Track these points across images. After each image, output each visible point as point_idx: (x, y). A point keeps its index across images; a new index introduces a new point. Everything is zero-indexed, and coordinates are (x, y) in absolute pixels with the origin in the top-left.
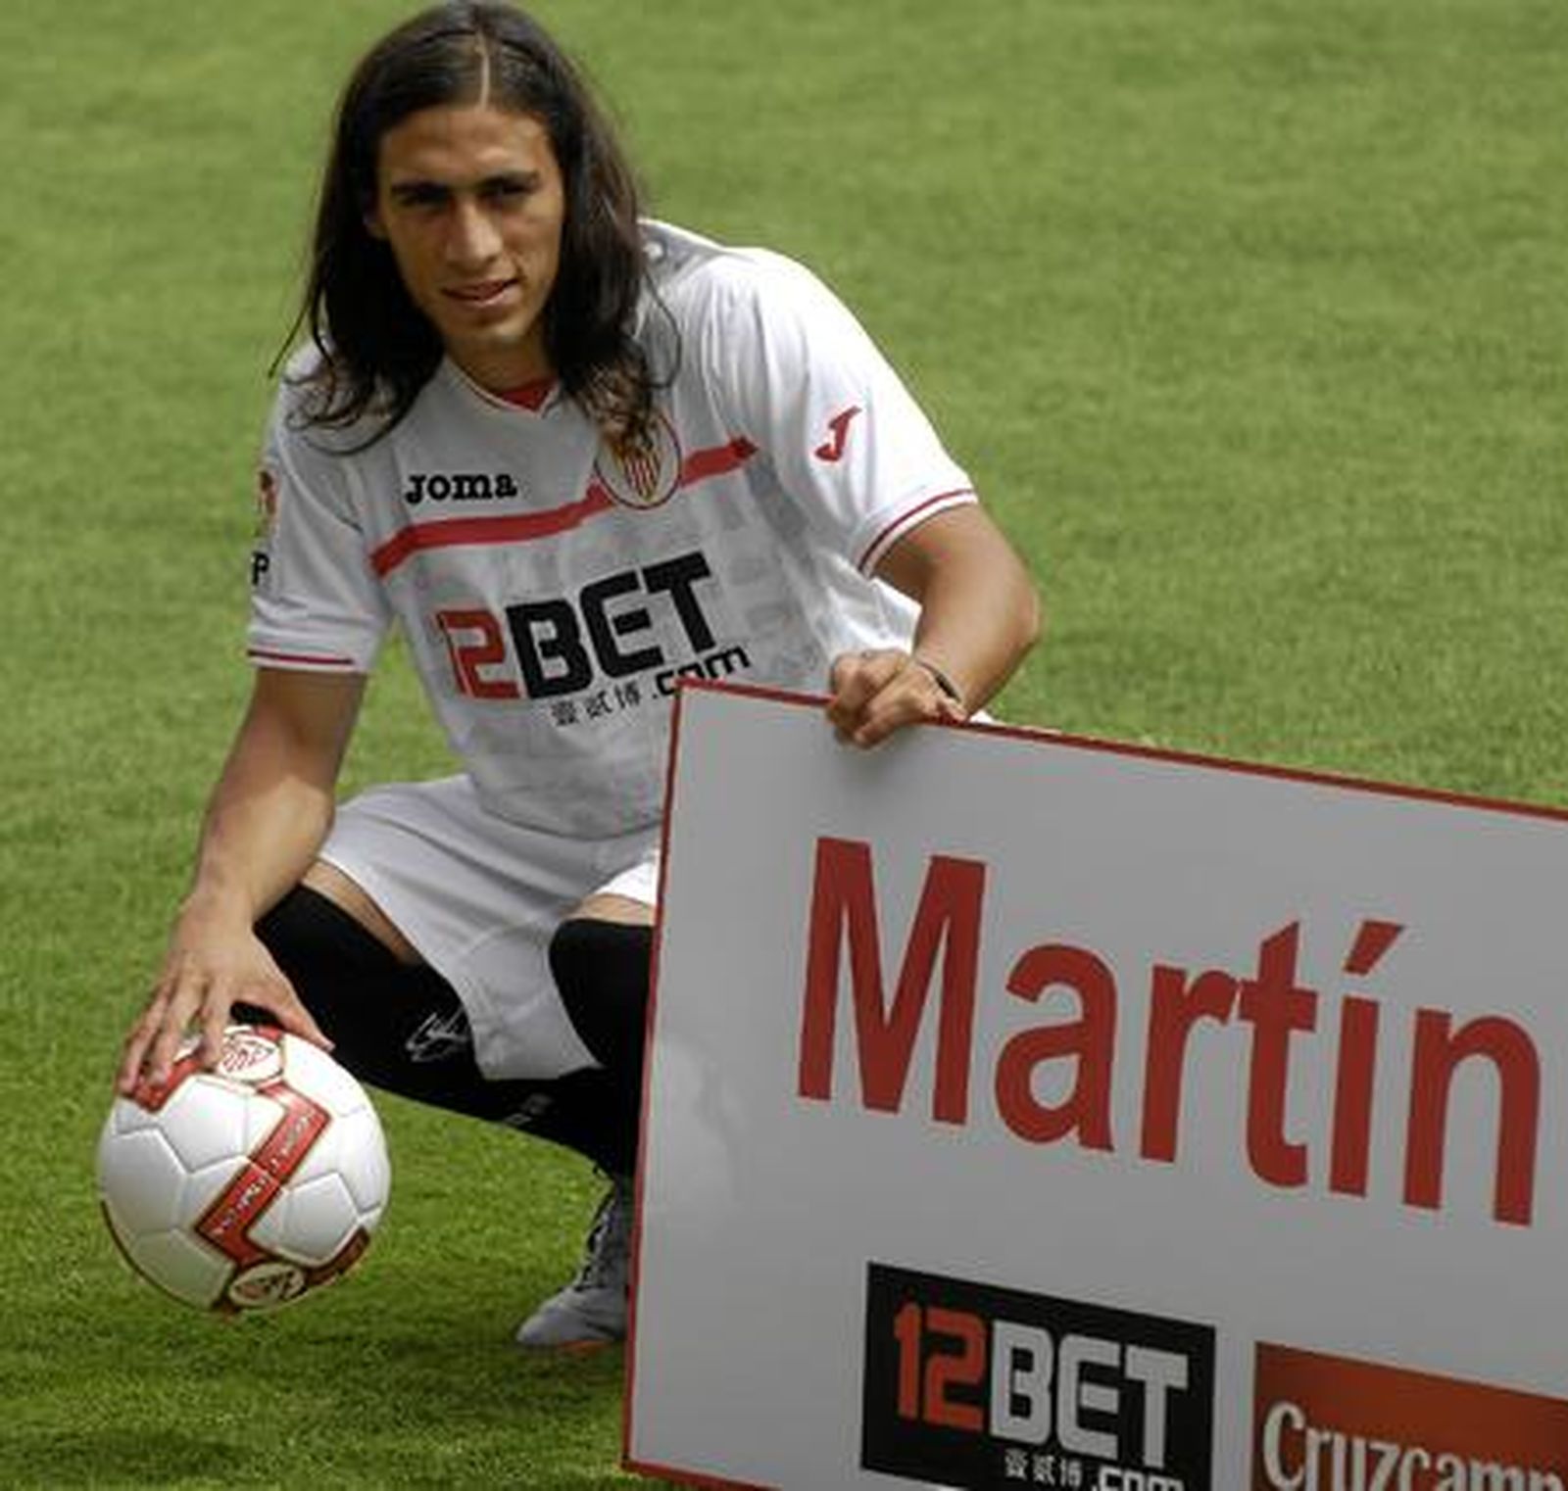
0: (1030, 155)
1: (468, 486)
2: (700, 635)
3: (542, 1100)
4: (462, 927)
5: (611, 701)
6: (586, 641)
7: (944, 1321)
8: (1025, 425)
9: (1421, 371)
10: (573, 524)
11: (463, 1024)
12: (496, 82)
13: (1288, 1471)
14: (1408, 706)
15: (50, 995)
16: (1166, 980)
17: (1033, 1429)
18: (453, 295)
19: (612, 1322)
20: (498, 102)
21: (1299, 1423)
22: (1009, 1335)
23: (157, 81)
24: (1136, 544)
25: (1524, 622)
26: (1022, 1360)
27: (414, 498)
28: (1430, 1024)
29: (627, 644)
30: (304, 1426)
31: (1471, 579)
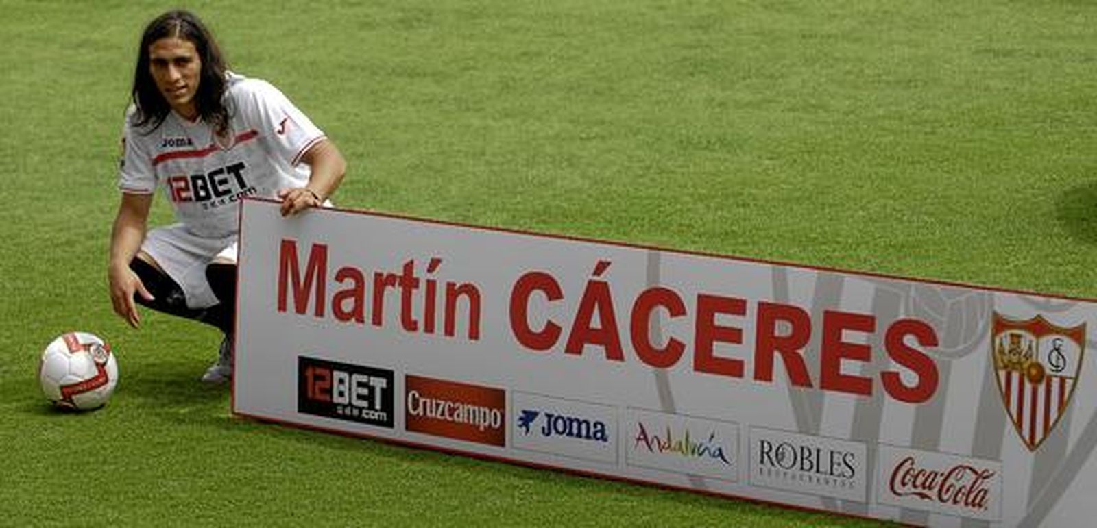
0: (337, 50)
1: (180, 142)
2: (242, 185)
3: (205, 313)
4: (181, 268)
5: (217, 203)
6: (209, 186)
7: (319, 371)
8: (336, 124)
9: (445, 106)
10: (207, 154)
11: (182, 293)
12: (181, 31)
13: (415, 409)
14: (445, 199)
15: (72, 289)
16: (378, 276)
17: (345, 401)
18: (168, 90)
19: (227, 373)
20: (181, 37)
21: (417, 395)
22: (337, 375)
23: (96, 36)
24: (368, 155)
25: (474, 174)
26: (341, 381)
27: (165, 146)
28: (450, 286)
29: (221, 188)
30: (143, 406)
31: (460, 164)
